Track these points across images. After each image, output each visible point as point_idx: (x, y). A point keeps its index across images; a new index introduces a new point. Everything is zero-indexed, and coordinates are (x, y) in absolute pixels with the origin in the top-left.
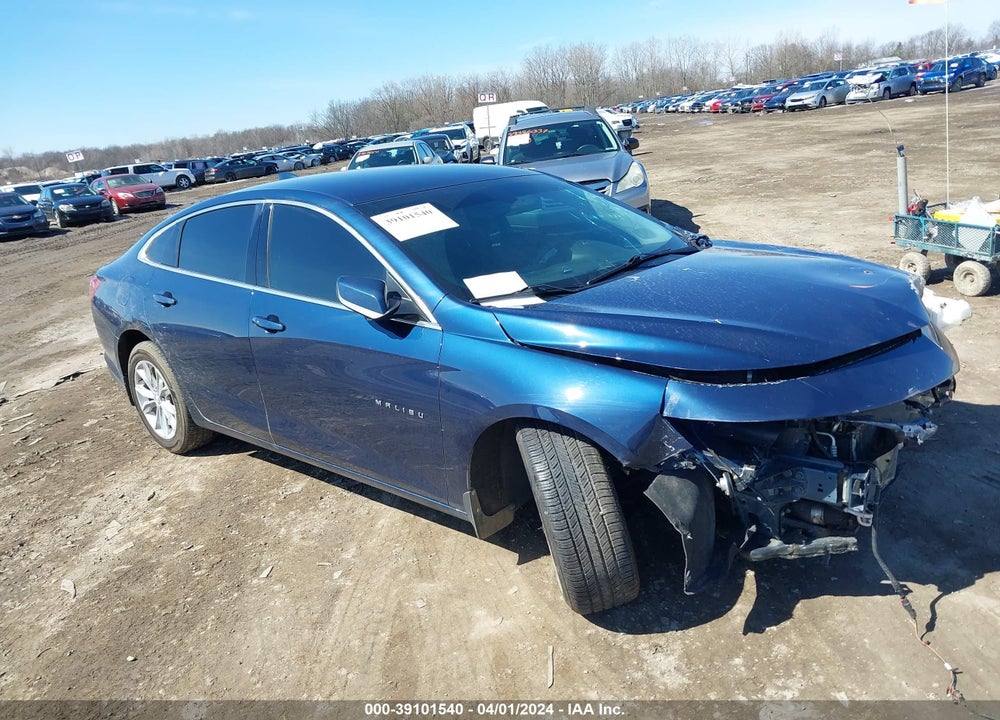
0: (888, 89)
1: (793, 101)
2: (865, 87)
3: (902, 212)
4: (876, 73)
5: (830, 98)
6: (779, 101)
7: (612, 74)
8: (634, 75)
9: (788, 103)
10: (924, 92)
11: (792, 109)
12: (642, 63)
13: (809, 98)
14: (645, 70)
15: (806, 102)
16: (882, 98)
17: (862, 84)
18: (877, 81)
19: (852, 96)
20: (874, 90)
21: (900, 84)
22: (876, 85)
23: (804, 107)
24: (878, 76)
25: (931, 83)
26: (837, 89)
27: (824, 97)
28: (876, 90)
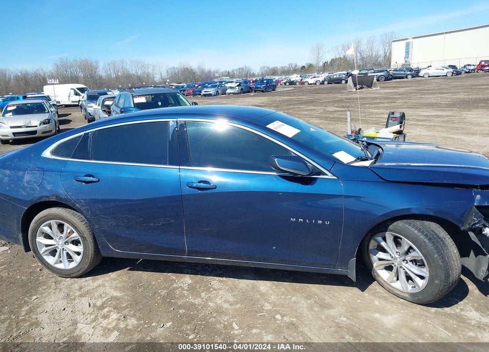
0: (242, 89)
1: (205, 92)
2: (233, 88)
3: (350, 133)
4: (236, 83)
5: (220, 92)
6: (198, 91)
7: (103, 75)
8: (113, 76)
9: (203, 93)
10: (255, 92)
11: (205, 95)
12: (118, 71)
13: (212, 91)
14: (120, 74)
15: (211, 93)
16: (240, 93)
17: (232, 86)
18: (238, 86)
19: (229, 91)
20: (237, 90)
21: (246, 87)
22: (237, 87)
23: (210, 95)
24: (238, 84)
25: (258, 88)
26: (222, 88)
27: (217, 91)
28: (237, 89)
